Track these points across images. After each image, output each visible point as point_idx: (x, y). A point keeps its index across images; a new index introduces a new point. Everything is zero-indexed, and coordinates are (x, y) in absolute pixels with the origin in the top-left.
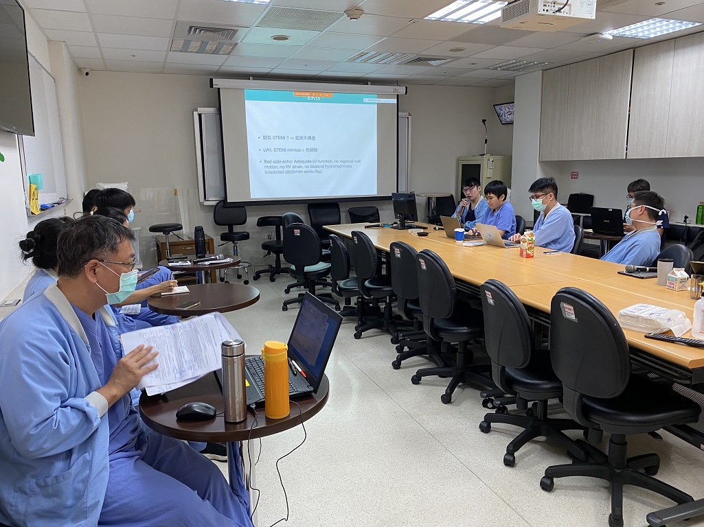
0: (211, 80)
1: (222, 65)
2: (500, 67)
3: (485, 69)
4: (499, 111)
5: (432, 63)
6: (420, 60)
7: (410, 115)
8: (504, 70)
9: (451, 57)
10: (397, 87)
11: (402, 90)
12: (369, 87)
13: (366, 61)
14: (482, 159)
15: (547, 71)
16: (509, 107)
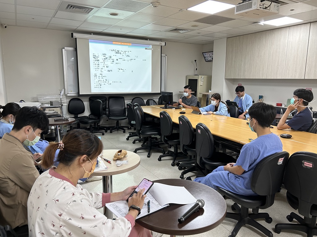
0: (72, 34)
1: (79, 26)
3: (202, 36)
4: (205, 56)
5: (181, 32)
6: (176, 30)
7: (166, 55)
9: (190, 29)
10: (161, 42)
11: (163, 44)
12: (148, 42)
14: (198, 77)
15: (229, 38)
16: (210, 54)
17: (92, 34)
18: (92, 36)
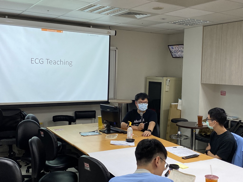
2: (178, 23)
3: (168, 23)
4: (171, 50)
5: (138, 16)
6: (130, 14)
7: (117, 48)
8: (180, 24)
10: (110, 31)
11: (113, 32)
12: (91, 29)
13: (91, 11)
14: (162, 79)
15: (206, 27)
16: (179, 48)
17: (7, 17)
18: (7, 19)
